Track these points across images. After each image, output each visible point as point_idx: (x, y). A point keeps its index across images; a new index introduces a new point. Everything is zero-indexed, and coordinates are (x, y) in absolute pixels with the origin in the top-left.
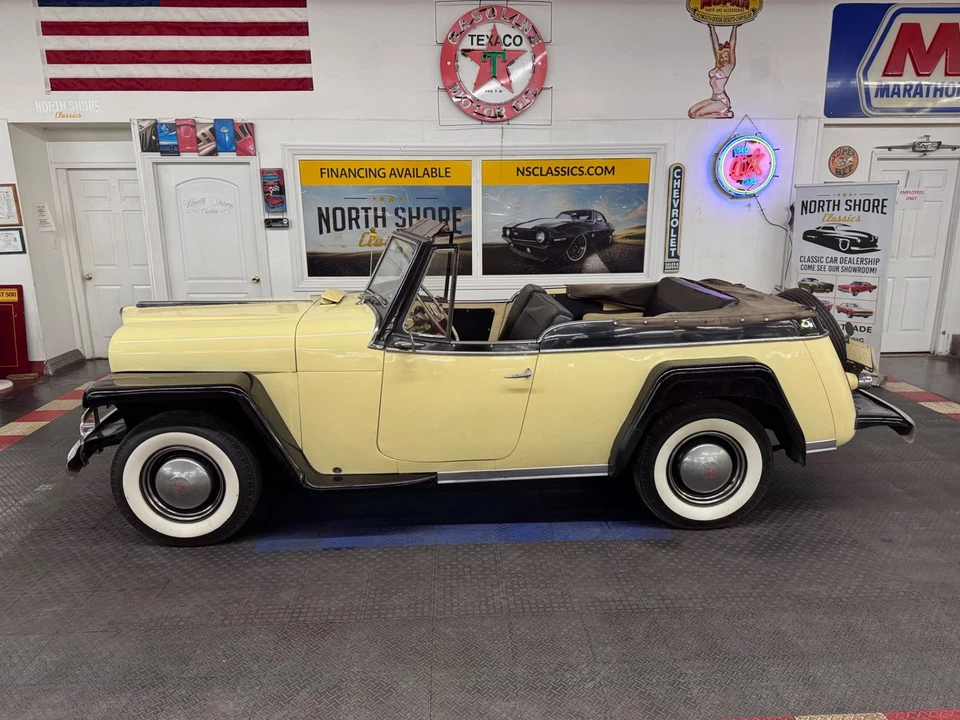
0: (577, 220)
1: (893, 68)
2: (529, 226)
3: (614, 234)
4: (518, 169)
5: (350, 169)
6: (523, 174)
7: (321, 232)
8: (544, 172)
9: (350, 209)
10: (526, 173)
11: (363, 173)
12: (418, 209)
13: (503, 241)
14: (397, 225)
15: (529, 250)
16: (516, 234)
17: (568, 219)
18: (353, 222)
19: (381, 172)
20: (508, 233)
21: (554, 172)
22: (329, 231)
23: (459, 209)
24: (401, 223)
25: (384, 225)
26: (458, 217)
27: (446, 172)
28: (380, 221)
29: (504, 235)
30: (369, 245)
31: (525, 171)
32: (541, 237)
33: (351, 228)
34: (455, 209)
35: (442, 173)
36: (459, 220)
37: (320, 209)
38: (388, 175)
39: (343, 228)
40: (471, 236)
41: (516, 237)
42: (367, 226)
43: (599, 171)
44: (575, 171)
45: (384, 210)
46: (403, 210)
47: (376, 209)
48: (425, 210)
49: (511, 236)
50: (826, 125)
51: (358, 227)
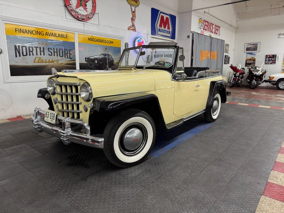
0: (105, 57)
1: (160, 26)
2: (93, 58)
3: (114, 62)
4: (89, 38)
5: (29, 30)
6: (90, 40)
7: (16, 56)
8: (96, 41)
9: (29, 47)
10: (91, 40)
11: (34, 32)
12: (57, 49)
13: (86, 62)
14: (49, 55)
15: (93, 66)
16: (89, 60)
17: (103, 56)
18: (31, 52)
19: (42, 33)
20: (87, 60)
21: (99, 41)
22: (20, 56)
23: (71, 50)
24: (50, 54)
25: (44, 55)
26: (71, 53)
27: (66, 36)
28: (42, 53)
29: (86, 61)
30: (38, 62)
31: (91, 39)
32: (96, 62)
33: (30, 55)
34: (70, 50)
35: (65, 37)
36: (71, 54)
37: (15, 46)
38: (45, 34)
39: (27, 55)
40: (75, 60)
41: (89, 61)
42: (37, 55)
43: (110, 42)
44: (104, 41)
45: (43, 48)
46: (51, 49)
47: (40, 48)
48: (60, 49)
49: (88, 61)
50: (152, 37)
51: (33, 55)
